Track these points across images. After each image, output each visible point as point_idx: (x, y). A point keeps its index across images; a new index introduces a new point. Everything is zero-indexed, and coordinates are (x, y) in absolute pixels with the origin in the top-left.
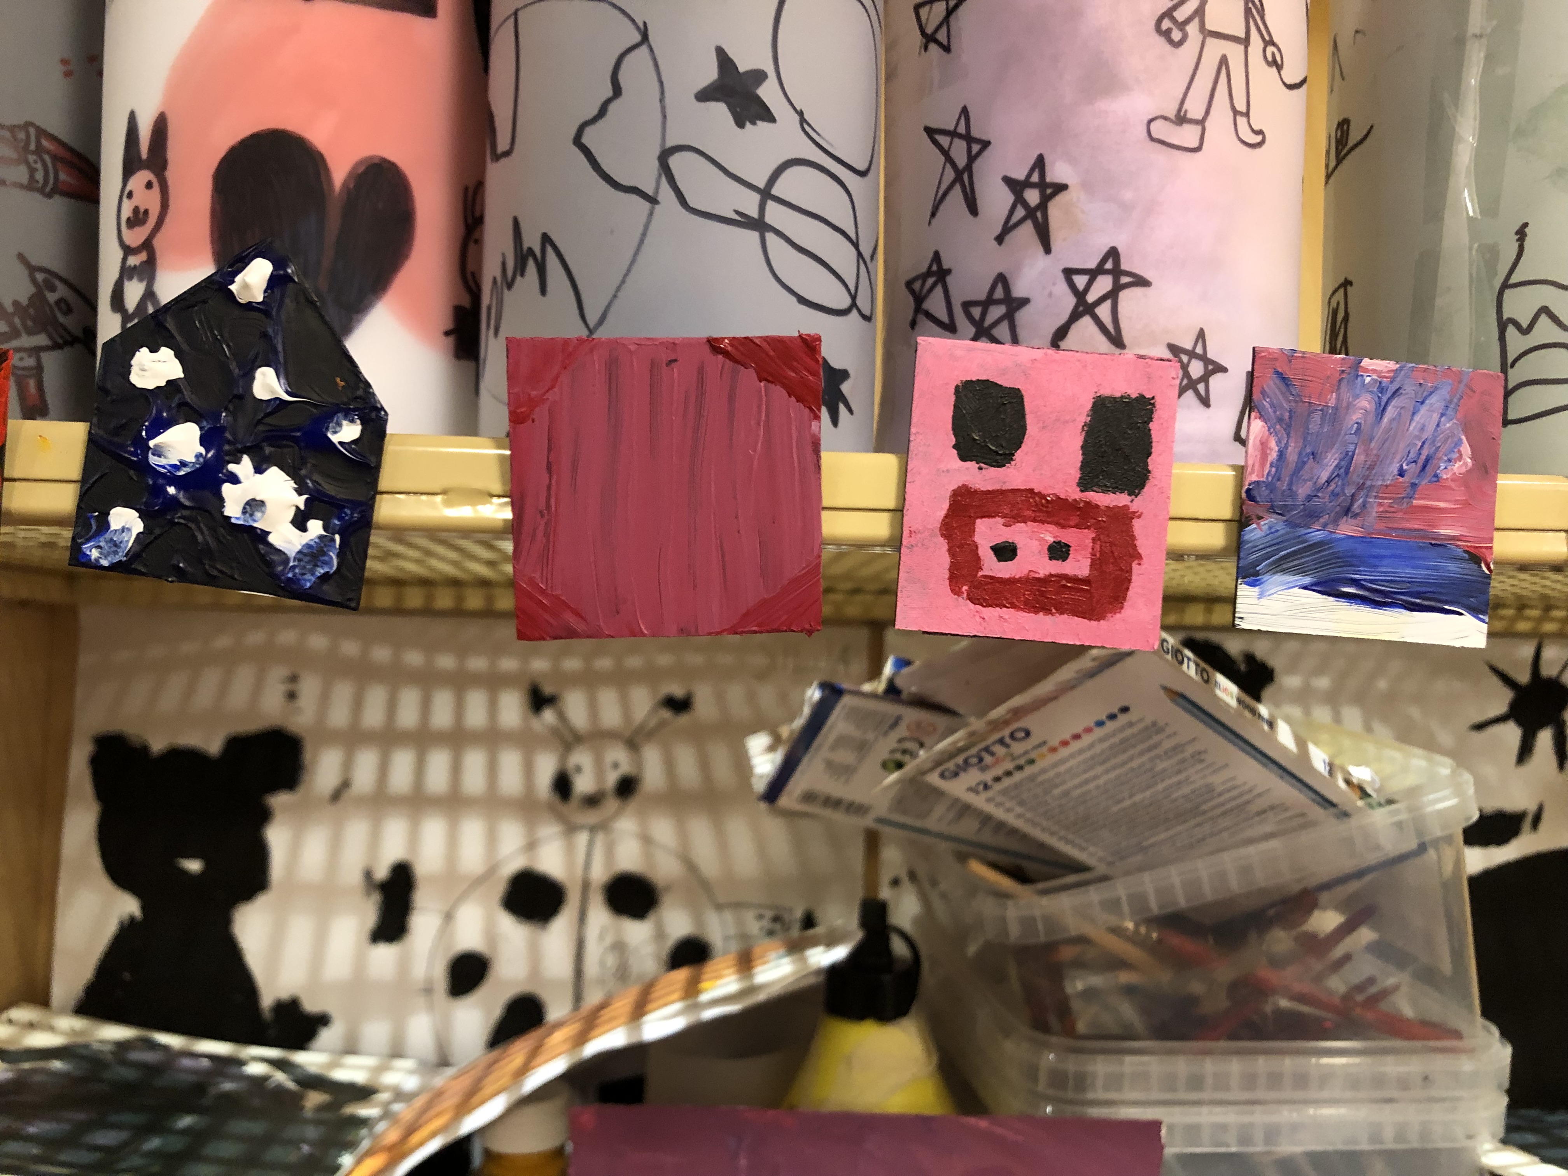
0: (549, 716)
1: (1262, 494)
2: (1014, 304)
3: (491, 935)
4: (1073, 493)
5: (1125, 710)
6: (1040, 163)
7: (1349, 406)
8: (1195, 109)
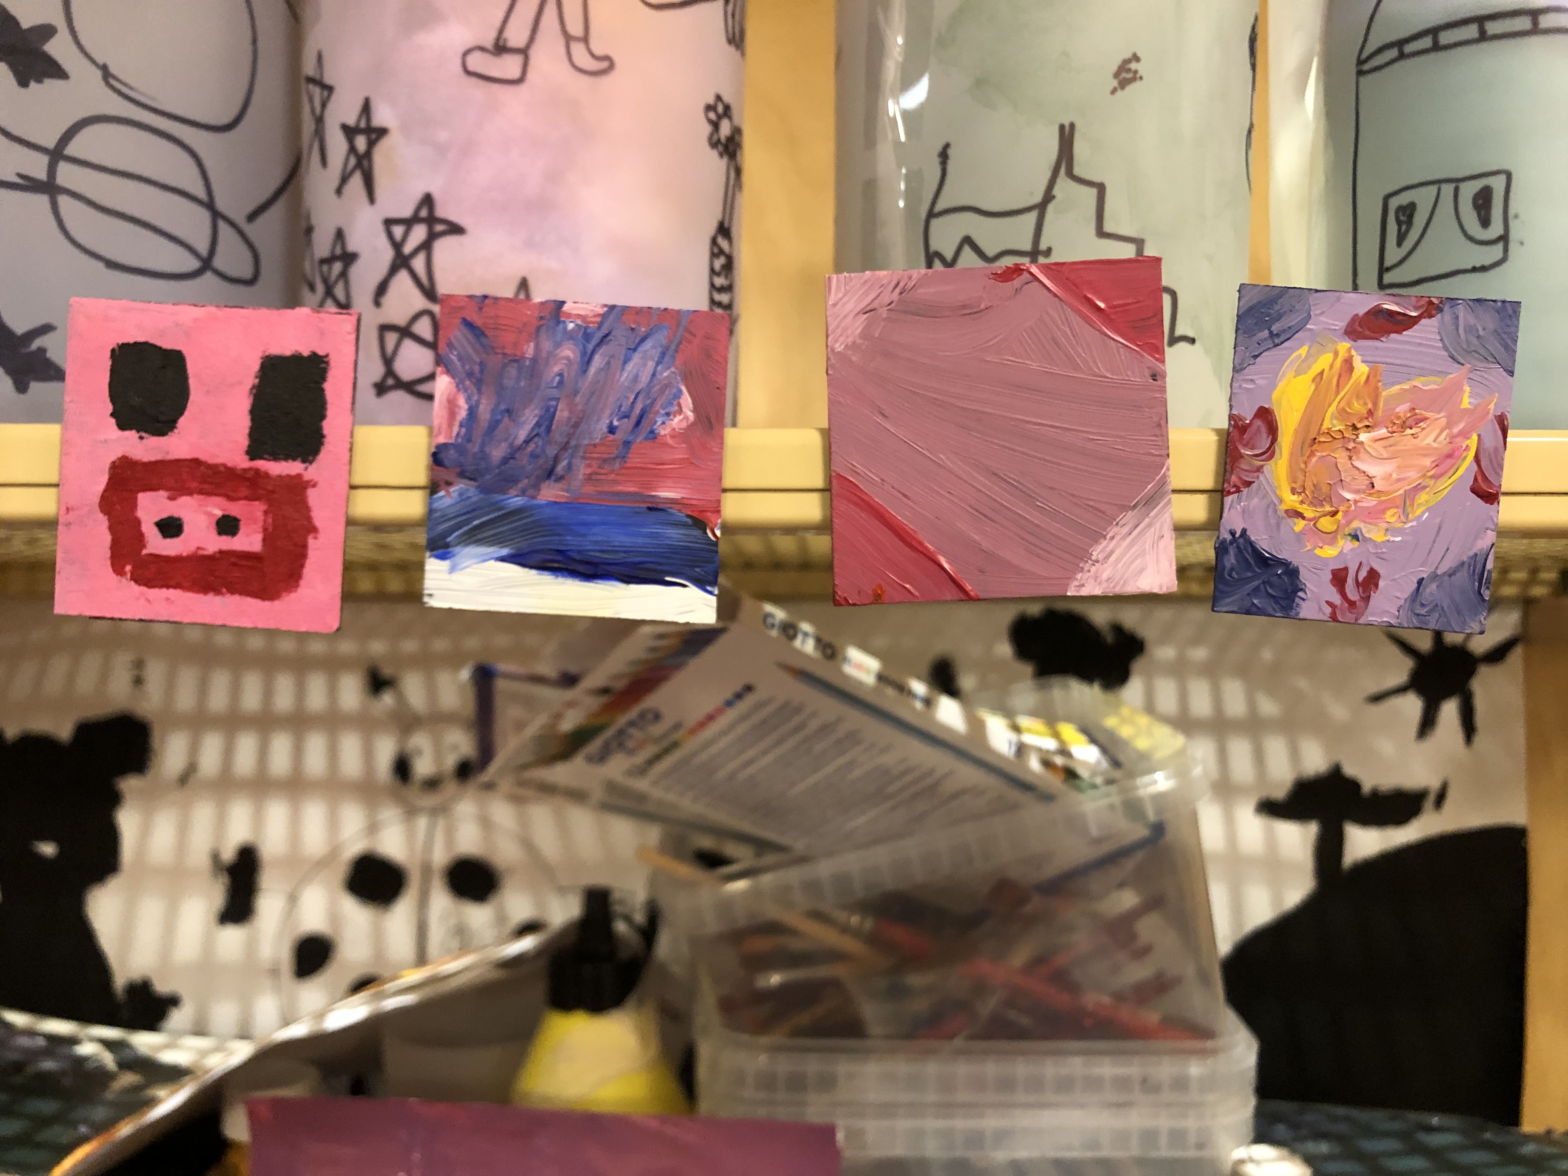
0: (387, 699)
1: (451, 455)
2: (349, 258)
3: (334, 917)
4: (242, 462)
5: (749, 688)
6: (366, 108)
7: (550, 354)
8: (516, 36)
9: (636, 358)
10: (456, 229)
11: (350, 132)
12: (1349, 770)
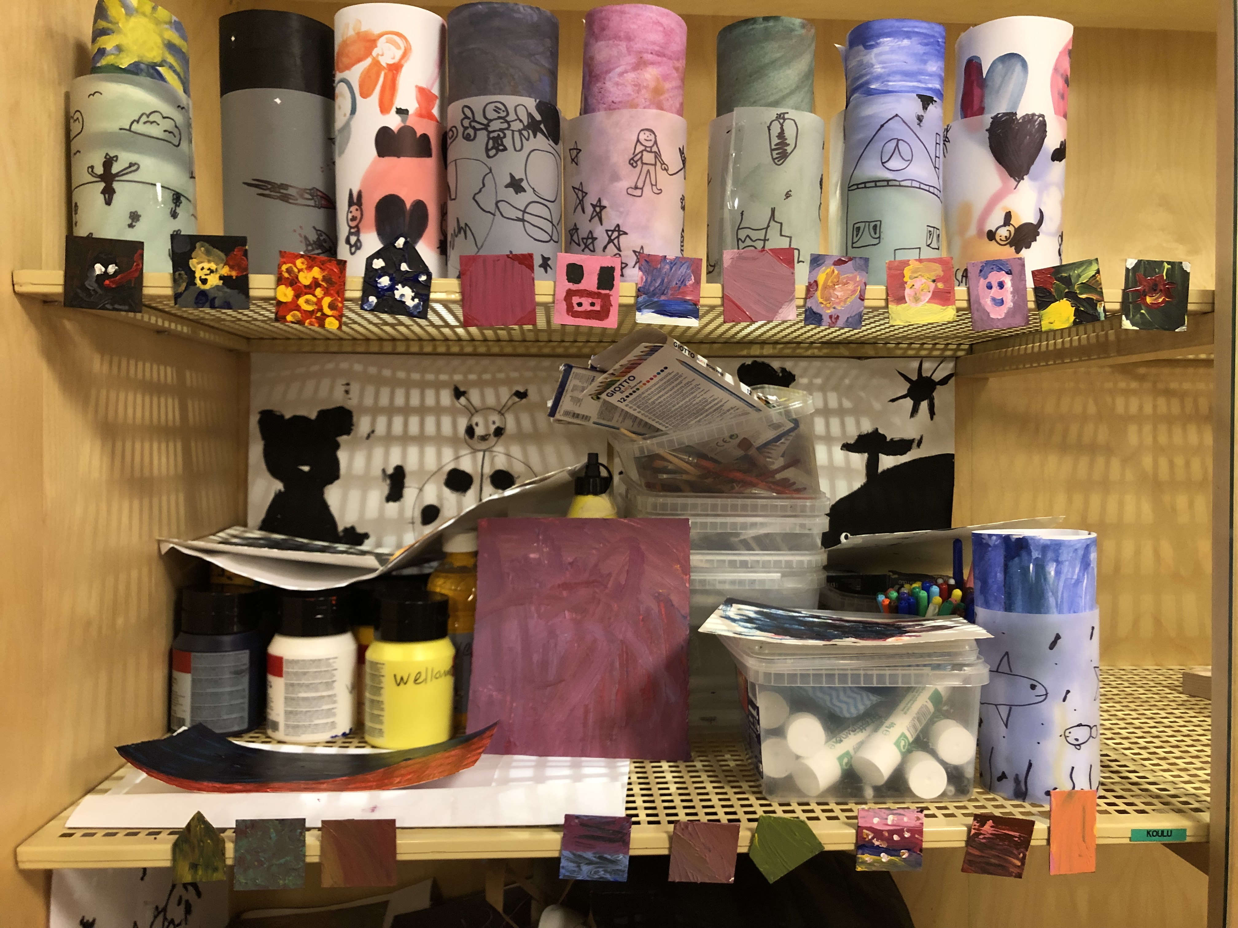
0: (463, 400)
1: (642, 289)
2: (595, 239)
3: (440, 497)
4: (596, 291)
5: (666, 368)
6: (599, 200)
7: (663, 268)
8: (640, 185)
9: (682, 268)
10: (626, 233)
11: (594, 206)
12: (881, 431)
